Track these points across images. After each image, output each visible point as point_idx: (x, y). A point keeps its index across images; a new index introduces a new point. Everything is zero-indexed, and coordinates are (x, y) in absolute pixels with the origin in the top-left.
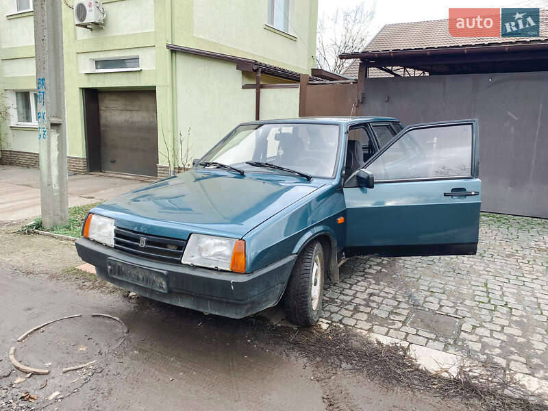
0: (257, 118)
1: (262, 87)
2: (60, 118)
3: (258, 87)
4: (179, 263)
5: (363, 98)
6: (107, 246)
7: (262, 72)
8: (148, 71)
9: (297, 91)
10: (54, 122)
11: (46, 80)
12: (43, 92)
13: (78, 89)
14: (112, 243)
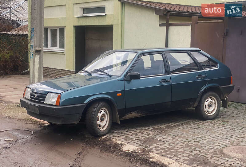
0: (167, 45)
1: (171, 25)
2: (41, 48)
3: (168, 25)
4: (43, 103)
5: (227, 32)
6: (28, 99)
7: (170, 15)
8: (110, 15)
9: (189, 28)
10: (38, 50)
11: (35, 29)
12: (33, 35)
13: (73, 27)
14: (29, 98)
